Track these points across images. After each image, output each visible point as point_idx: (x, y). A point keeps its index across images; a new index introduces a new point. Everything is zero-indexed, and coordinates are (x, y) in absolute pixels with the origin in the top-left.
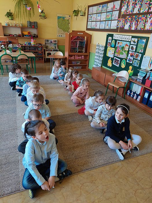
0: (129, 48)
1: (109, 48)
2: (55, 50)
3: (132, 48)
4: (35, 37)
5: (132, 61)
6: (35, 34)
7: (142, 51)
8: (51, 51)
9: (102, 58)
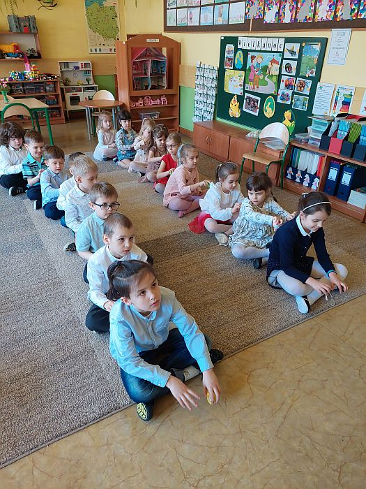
0: (280, 69)
1: (229, 73)
2: (89, 88)
3: (289, 67)
4: (34, 57)
5: (290, 98)
6: (32, 50)
7: (312, 73)
8: (80, 90)
9: (214, 98)
